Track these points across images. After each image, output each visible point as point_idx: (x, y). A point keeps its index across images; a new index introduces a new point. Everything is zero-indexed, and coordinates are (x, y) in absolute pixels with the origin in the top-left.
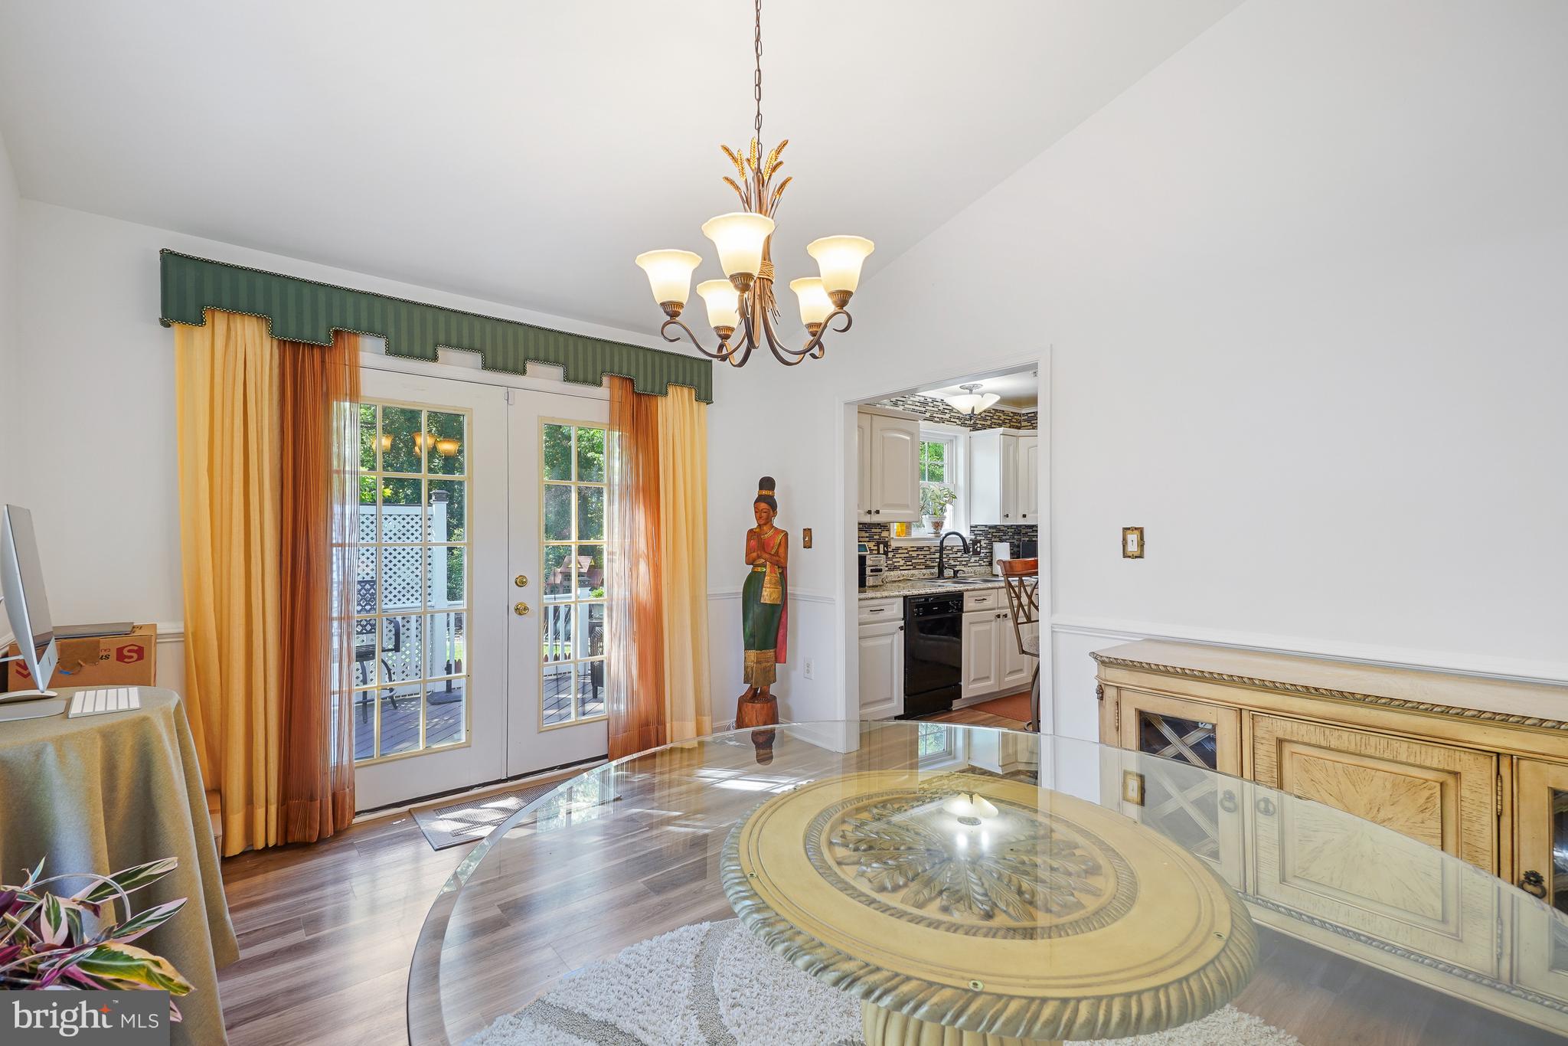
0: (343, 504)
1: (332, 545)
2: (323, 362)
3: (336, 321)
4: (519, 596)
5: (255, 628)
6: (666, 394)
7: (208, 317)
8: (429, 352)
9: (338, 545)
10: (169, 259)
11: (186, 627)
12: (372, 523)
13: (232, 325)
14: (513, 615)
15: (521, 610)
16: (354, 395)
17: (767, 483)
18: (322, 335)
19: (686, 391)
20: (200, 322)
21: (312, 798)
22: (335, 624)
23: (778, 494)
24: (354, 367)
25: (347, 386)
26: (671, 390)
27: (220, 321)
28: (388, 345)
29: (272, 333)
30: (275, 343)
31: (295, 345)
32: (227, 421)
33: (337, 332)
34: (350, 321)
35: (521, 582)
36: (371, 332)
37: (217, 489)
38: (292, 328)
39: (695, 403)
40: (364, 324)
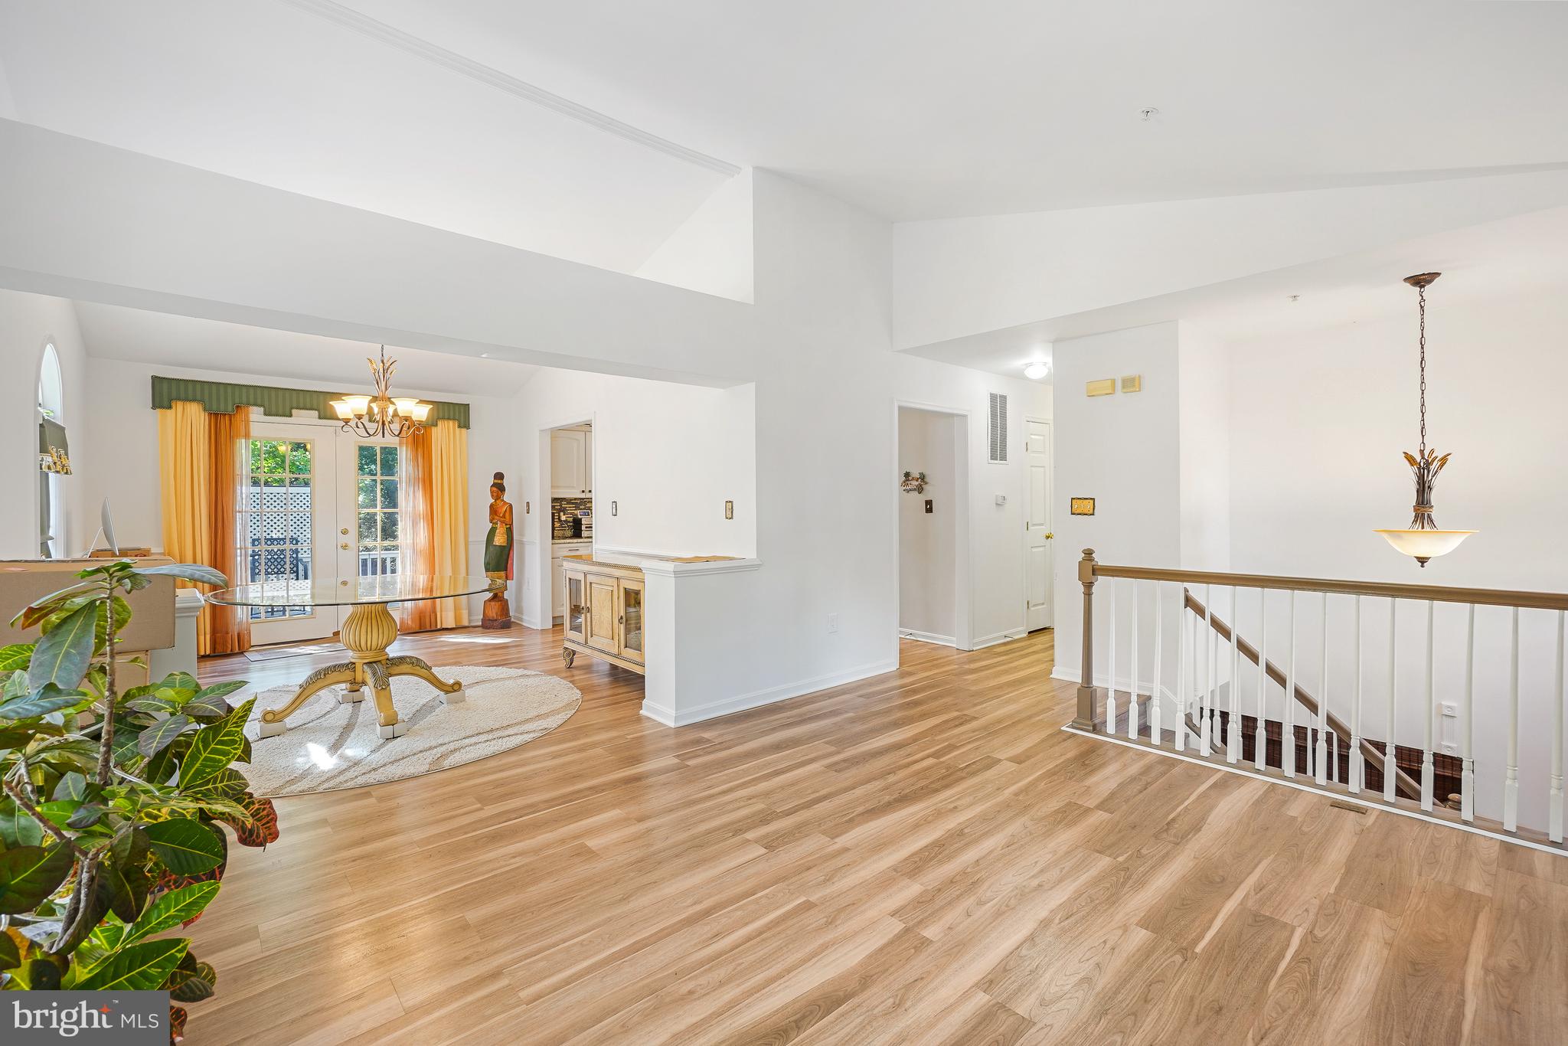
0: (242, 486)
1: (236, 512)
2: (230, 420)
3: (237, 401)
4: (343, 539)
5: (196, 538)
6: (436, 425)
7: (173, 405)
8: (288, 413)
9: (239, 512)
10: (155, 379)
11: (165, 550)
12: (258, 499)
13: (185, 407)
14: (340, 550)
15: (345, 547)
16: (247, 436)
17: (499, 476)
18: (230, 408)
19: (451, 422)
20: (170, 407)
21: (227, 633)
22: (239, 551)
23: (506, 482)
24: (247, 422)
25: (243, 432)
26: (440, 423)
27: (180, 404)
28: (265, 411)
29: (205, 410)
30: (207, 414)
31: (216, 415)
32: (183, 454)
33: (238, 407)
34: (244, 399)
35: (345, 532)
36: (255, 405)
37: (178, 486)
38: (214, 407)
39: (458, 430)
40: (252, 401)
